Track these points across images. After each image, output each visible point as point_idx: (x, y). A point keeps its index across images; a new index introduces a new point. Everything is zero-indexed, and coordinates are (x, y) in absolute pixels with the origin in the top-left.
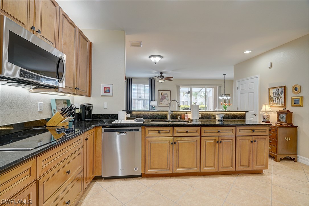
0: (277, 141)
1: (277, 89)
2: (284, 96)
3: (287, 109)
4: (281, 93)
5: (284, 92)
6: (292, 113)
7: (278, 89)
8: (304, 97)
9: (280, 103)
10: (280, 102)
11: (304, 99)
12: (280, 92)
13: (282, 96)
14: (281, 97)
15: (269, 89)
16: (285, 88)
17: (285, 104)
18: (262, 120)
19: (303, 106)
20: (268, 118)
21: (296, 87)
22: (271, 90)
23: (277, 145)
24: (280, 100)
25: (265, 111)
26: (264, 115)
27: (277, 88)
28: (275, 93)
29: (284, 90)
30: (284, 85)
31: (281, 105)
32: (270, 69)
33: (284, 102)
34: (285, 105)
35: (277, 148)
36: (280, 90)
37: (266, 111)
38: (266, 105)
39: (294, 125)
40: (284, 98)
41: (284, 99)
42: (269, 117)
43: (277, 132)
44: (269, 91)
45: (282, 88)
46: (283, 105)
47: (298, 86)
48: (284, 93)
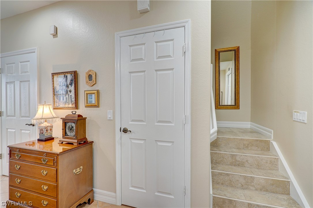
0: (57, 186)
1: (64, 76)
2: (75, 89)
3: (79, 112)
4: (71, 84)
5: (75, 81)
6: (85, 119)
7: (67, 77)
8: (100, 92)
9: (70, 102)
10: (70, 99)
11: (100, 95)
12: (69, 82)
13: (72, 88)
14: (70, 91)
15: (53, 74)
16: (75, 74)
17: (76, 103)
18: (38, 137)
19: (100, 106)
20: (49, 131)
21: (90, 73)
22: (55, 77)
23: (57, 195)
24: (70, 97)
25: (41, 117)
26: (42, 125)
27: (65, 74)
28: (62, 83)
29: (75, 78)
30: (75, 70)
31: (70, 106)
32: (54, 39)
33: (76, 100)
34: (76, 106)
35: (57, 202)
36: (69, 77)
37: (43, 117)
38: (45, 106)
39: (89, 139)
40: (75, 92)
41: (75, 95)
42: (51, 130)
43: (57, 166)
44: (53, 79)
45: (71, 75)
46: (74, 106)
47: (93, 72)
48: (75, 84)
